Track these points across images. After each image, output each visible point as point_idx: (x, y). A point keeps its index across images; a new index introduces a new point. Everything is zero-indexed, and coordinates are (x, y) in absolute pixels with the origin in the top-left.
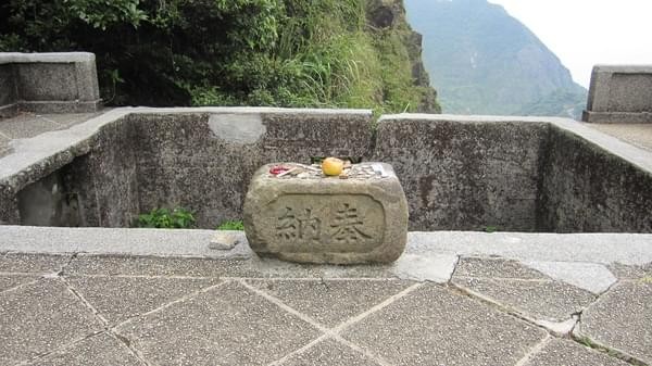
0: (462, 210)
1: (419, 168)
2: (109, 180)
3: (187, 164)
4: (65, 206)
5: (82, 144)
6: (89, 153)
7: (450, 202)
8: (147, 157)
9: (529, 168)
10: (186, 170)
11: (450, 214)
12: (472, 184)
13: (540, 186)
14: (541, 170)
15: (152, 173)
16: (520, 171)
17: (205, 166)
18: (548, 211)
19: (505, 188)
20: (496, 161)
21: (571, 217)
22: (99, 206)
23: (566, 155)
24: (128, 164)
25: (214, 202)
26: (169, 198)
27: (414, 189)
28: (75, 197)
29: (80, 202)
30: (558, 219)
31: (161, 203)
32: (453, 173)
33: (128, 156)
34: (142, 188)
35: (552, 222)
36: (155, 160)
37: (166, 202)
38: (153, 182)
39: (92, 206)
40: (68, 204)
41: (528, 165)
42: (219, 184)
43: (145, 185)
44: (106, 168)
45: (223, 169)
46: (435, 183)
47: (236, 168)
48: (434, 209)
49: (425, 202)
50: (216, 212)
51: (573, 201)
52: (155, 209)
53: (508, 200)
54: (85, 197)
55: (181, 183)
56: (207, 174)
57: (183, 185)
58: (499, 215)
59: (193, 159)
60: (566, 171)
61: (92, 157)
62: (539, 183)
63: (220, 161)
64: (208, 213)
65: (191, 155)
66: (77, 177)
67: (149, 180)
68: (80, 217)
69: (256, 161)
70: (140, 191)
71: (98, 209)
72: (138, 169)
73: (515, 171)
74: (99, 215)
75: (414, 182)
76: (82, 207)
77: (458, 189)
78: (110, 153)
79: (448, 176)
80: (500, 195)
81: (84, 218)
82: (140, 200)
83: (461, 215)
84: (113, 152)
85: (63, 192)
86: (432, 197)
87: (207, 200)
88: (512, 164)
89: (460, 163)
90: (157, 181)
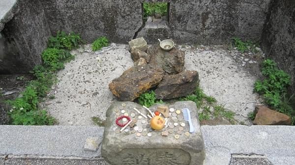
0: (223, 29)
1: (202, 8)
2: (30, 26)
3: (72, 8)
4: (8, 44)
5: (8, 15)
6: (14, 18)
7: (217, 26)
8: (49, 5)
9: (264, 7)
10: (72, 11)
11: (217, 31)
12: (231, 16)
13: (268, 18)
14: (270, 9)
15: (54, 13)
16: (258, 9)
17: (83, 9)
18: (270, 33)
19: (249, 18)
20: (246, 4)
21: (283, 42)
22: (27, 43)
23: (288, 7)
24: (39, 11)
25: (90, 27)
26: (65, 26)
27: (199, 19)
28: (13, 39)
29: (16, 42)
30: (275, 39)
31: (61, 28)
32: (221, 10)
33: (38, 6)
34: (50, 21)
35: (271, 40)
36: (54, 6)
37: (64, 28)
38: (55, 18)
39: (23, 43)
40: (10, 43)
41: (263, 6)
42: (91, 18)
43: (51, 19)
44: (26, 21)
45: (93, 10)
46: (210, 16)
47: (100, 10)
48: (208, 28)
49: (204, 25)
50: (91, 32)
51: (287, 34)
52: (59, 32)
53: (249, 24)
54: (18, 39)
55: (70, 18)
56: (84, 13)
57: (72, 19)
58: (243, 32)
59: (75, 5)
60: (286, 16)
61: (16, 18)
62: (268, 16)
63: (90, 6)
64: (87, 33)
65: (73, 3)
66: (10, 29)
67: (53, 17)
68: (18, 49)
69: (110, 5)
70: (49, 23)
71: (27, 44)
72: (45, 12)
73: (255, 9)
74: (28, 48)
75: (198, 15)
76: (18, 44)
77: (223, 19)
78: (27, 11)
79: (217, 12)
80: (245, 22)
81: (20, 49)
82: (50, 27)
83: (222, 32)
84: (28, 9)
85: (5, 37)
86: (208, 23)
87: (86, 26)
88: (255, 6)
89: (226, 5)
90: (57, 17)
